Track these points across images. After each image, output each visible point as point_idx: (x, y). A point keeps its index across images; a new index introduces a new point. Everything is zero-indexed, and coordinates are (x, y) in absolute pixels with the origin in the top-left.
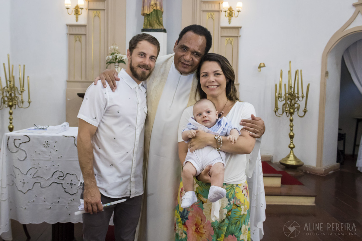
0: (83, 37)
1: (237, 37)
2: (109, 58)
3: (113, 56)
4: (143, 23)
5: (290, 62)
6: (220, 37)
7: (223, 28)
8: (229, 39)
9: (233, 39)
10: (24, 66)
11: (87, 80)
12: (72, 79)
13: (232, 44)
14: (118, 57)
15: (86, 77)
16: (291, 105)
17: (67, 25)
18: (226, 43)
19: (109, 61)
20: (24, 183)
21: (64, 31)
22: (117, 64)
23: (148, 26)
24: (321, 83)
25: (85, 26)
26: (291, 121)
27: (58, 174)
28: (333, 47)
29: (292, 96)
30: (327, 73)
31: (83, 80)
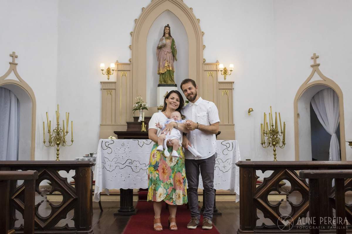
0: (113, 91)
1: (231, 89)
2: (135, 105)
3: (138, 105)
4: (159, 80)
5: (271, 107)
6: (218, 89)
7: (220, 83)
8: (225, 91)
9: (228, 91)
10: (69, 113)
11: (116, 124)
12: (104, 123)
13: (228, 94)
14: (142, 105)
15: (115, 122)
16: (273, 139)
17: (101, 83)
18: (223, 94)
19: (135, 108)
20: (111, 166)
21: (99, 87)
22: (141, 110)
23: (163, 82)
24: (295, 122)
25: (115, 83)
26: (275, 151)
27: (129, 161)
28: (301, 95)
29: (274, 132)
30: (298, 115)
31: (113, 123)
